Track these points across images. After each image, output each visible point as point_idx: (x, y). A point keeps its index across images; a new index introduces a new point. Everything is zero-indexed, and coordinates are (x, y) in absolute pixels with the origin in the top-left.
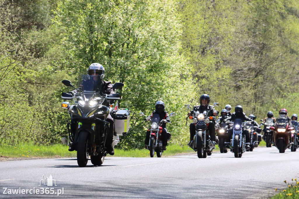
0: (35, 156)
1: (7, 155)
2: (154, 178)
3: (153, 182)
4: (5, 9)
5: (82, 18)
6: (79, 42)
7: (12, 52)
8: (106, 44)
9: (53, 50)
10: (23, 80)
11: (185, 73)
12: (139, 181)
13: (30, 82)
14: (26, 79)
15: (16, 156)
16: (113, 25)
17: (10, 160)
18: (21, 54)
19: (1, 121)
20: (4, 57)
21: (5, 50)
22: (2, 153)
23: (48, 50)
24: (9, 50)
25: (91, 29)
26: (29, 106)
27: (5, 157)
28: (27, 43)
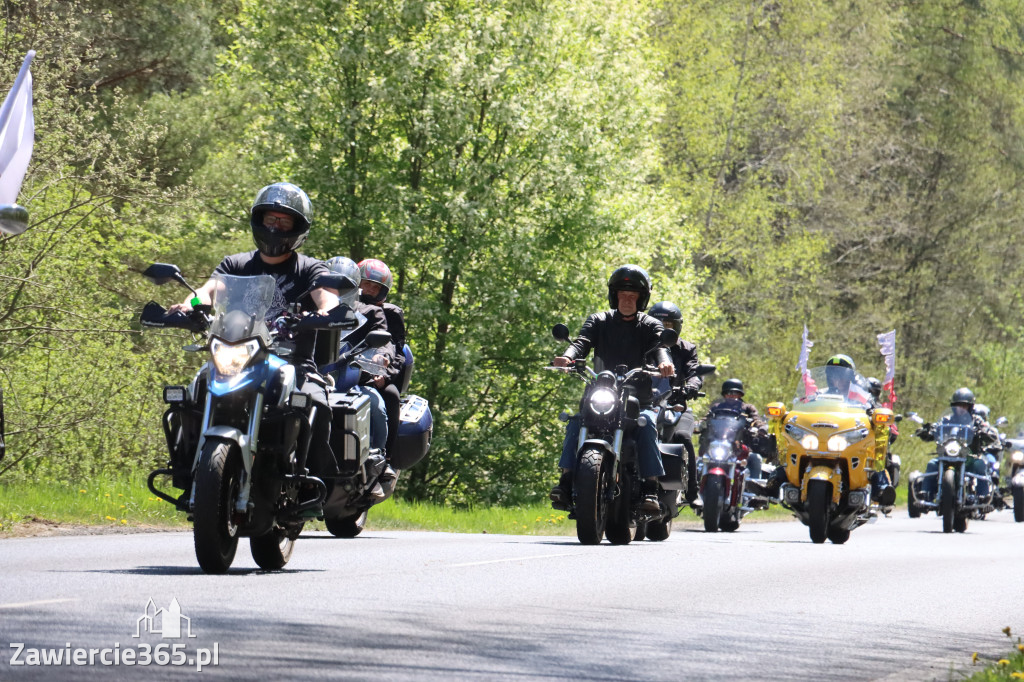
0: (149, 521)
1: (54, 518)
4: (62, 19)
5: (323, 56)
7: (80, 166)
8: (401, 144)
9: (220, 158)
10: (114, 263)
11: (670, 252)
12: (505, 617)
13: (138, 268)
14: (124, 258)
15: (85, 521)
17: (64, 534)
18: (112, 169)
19: (38, 400)
20: (52, 182)
21: (57, 159)
22: (38, 510)
23: (203, 162)
24: (70, 158)
25: (353, 91)
26: (134, 350)
27: (48, 523)
28: (135, 136)
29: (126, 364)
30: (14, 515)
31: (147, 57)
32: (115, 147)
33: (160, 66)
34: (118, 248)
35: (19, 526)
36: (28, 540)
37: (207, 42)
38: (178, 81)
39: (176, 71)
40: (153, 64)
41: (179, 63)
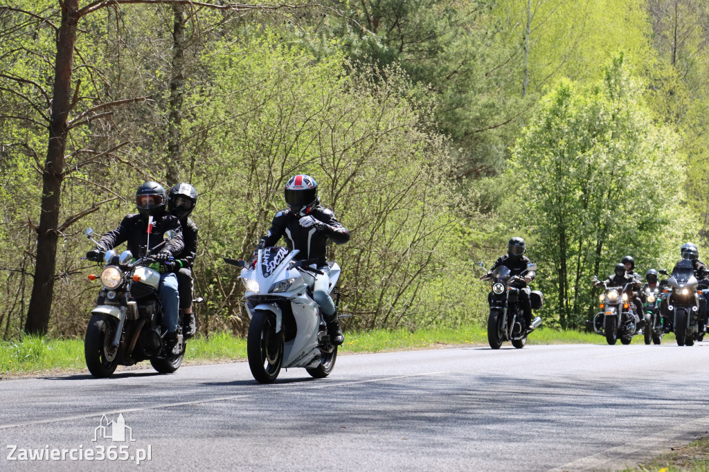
0: (482, 342)
1: (446, 342)
2: (638, 371)
3: (636, 376)
4: (443, 152)
5: (547, 160)
6: (544, 190)
7: (451, 206)
8: (579, 193)
9: (507, 203)
10: (466, 244)
11: (690, 231)
12: (616, 376)
13: (477, 246)
14: (470, 242)
15: (457, 343)
16: (591, 168)
17: (449, 348)
18: (463, 208)
19: (440, 298)
20: (441, 214)
21: (442, 204)
22: (440, 339)
23: (501, 204)
24: (448, 204)
25: (560, 173)
26: (475, 277)
27: (443, 344)
28: (471, 195)
29: (472, 282)
30: (430, 341)
31: (479, 165)
32: (464, 199)
33: (484, 168)
34: (468, 238)
35: (432, 345)
36: (435, 350)
37: (501, 158)
38: (491, 173)
39: (490, 169)
40: (482, 167)
41: (491, 166)
